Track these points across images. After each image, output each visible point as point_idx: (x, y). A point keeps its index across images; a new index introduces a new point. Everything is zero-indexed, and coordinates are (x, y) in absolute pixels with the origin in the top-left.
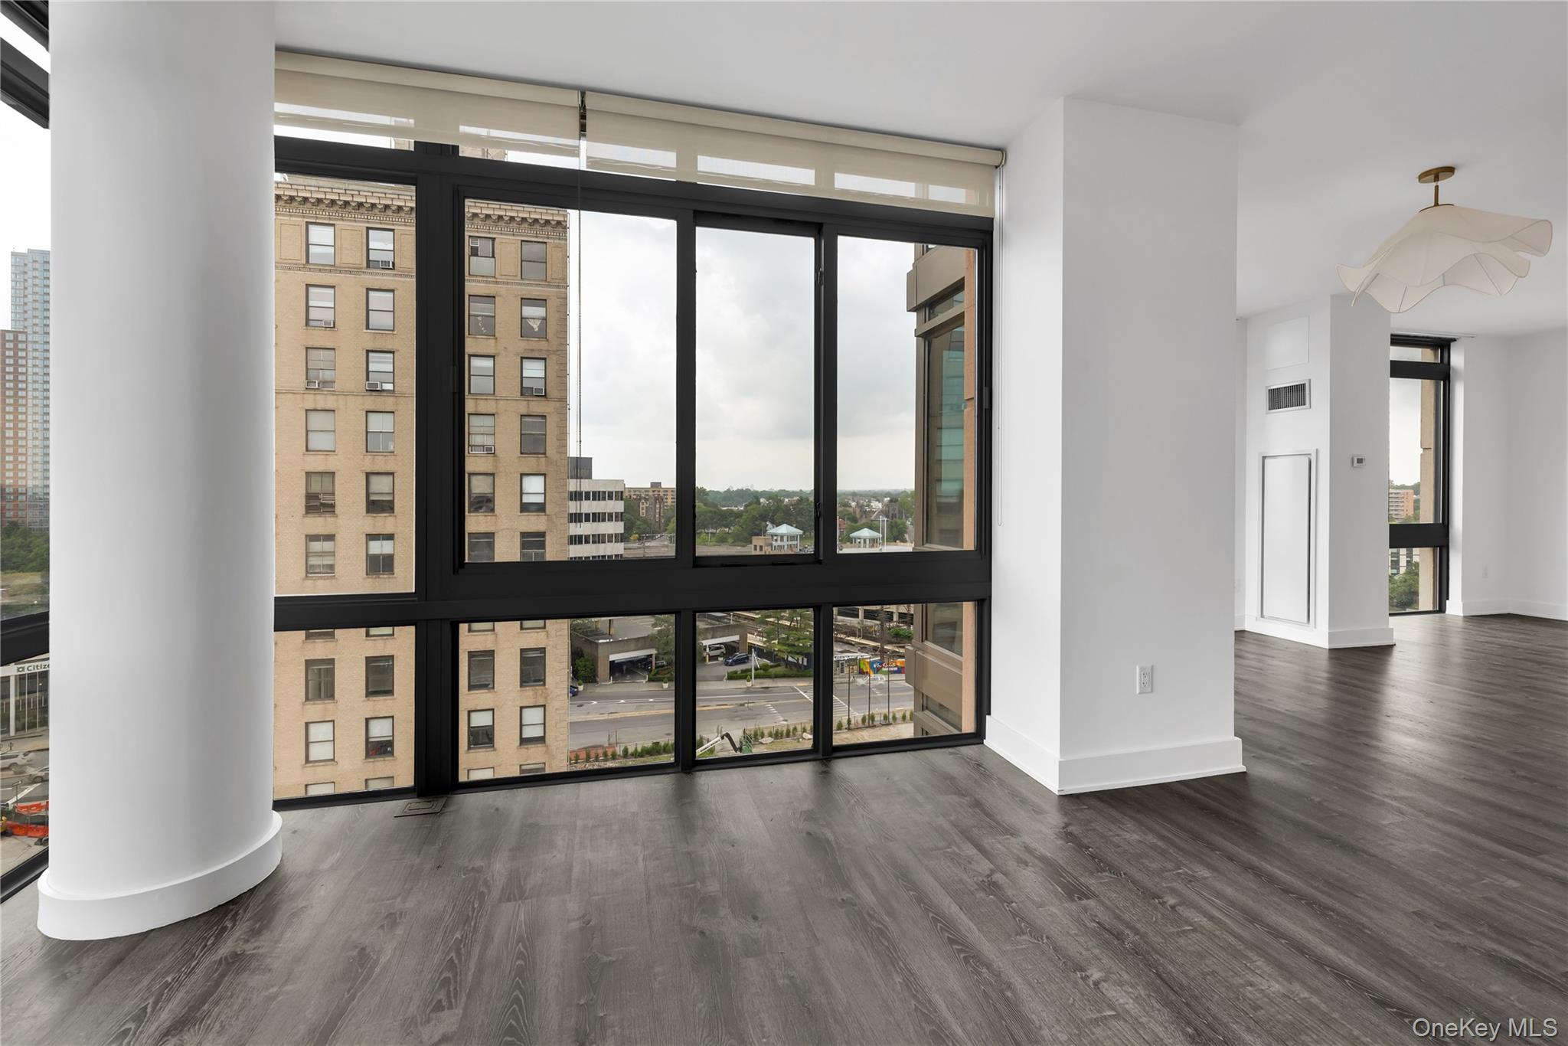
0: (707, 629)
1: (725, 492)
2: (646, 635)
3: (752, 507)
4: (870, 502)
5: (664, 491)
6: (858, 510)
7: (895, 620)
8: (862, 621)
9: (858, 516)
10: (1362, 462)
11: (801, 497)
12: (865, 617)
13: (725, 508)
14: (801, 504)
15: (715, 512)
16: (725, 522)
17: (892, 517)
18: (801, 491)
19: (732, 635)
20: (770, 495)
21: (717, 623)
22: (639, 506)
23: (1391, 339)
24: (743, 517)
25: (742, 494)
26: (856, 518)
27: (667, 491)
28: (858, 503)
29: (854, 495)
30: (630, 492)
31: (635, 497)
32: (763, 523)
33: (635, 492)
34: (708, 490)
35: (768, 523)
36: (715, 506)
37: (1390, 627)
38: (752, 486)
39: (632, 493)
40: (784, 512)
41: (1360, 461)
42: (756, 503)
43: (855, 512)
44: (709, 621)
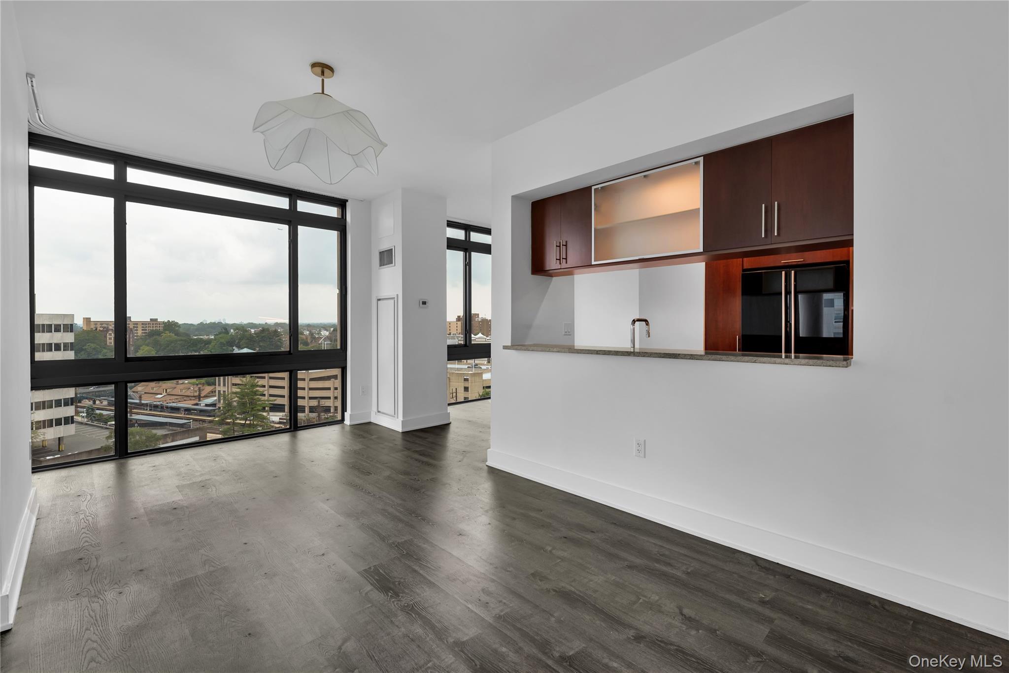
0: (166, 435)
1: (198, 324)
2: (99, 447)
3: (221, 336)
4: (320, 331)
5: (134, 324)
6: (309, 338)
7: (332, 411)
8: (308, 415)
9: (309, 341)
10: (426, 304)
11: (263, 328)
12: (310, 412)
13: (195, 337)
14: (263, 333)
15: (185, 341)
16: (195, 348)
17: (334, 341)
18: (266, 323)
19: (191, 437)
20: (237, 327)
21: (179, 429)
22: (106, 337)
23: (447, 223)
24: (212, 344)
25: (213, 326)
26: (307, 342)
27: (137, 324)
28: (310, 332)
29: (309, 326)
30: (96, 324)
31: (101, 329)
32: (231, 348)
33: (101, 324)
34: (180, 323)
35: (234, 348)
36: (188, 335)
37: (448, 412)
38: (224, 320)
39: (99, 326)
40: (248, 339)
41: (424, 303)
42: (225, 333)
43: (307, 338)
44: (171, 428)
